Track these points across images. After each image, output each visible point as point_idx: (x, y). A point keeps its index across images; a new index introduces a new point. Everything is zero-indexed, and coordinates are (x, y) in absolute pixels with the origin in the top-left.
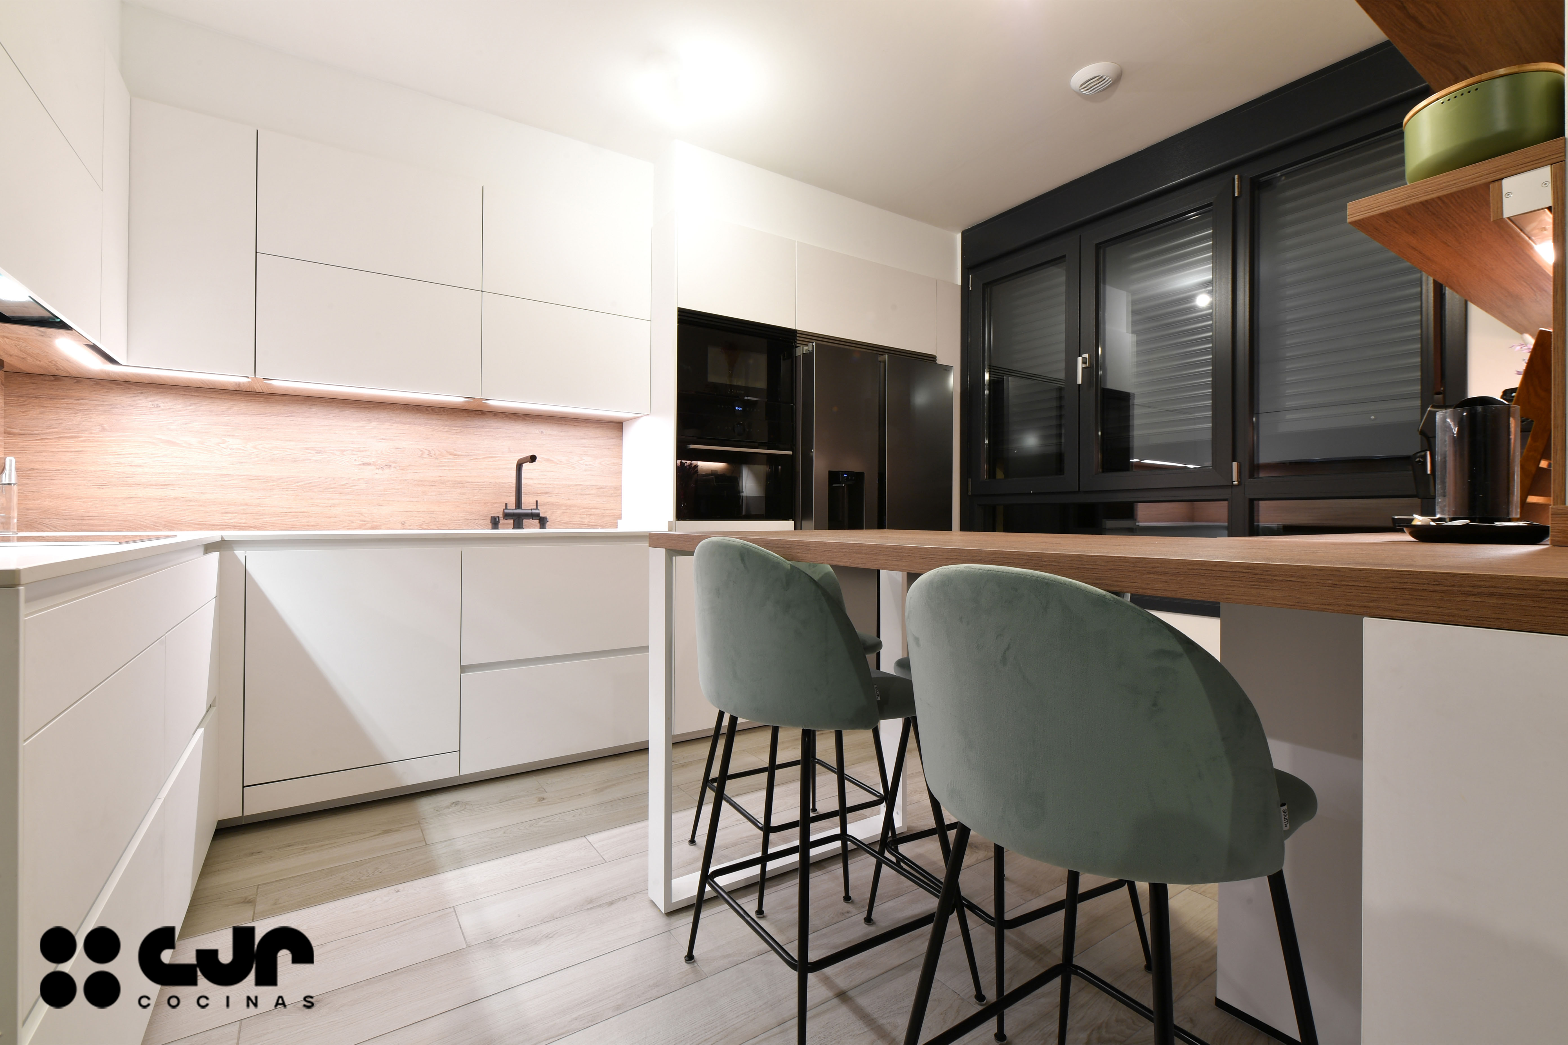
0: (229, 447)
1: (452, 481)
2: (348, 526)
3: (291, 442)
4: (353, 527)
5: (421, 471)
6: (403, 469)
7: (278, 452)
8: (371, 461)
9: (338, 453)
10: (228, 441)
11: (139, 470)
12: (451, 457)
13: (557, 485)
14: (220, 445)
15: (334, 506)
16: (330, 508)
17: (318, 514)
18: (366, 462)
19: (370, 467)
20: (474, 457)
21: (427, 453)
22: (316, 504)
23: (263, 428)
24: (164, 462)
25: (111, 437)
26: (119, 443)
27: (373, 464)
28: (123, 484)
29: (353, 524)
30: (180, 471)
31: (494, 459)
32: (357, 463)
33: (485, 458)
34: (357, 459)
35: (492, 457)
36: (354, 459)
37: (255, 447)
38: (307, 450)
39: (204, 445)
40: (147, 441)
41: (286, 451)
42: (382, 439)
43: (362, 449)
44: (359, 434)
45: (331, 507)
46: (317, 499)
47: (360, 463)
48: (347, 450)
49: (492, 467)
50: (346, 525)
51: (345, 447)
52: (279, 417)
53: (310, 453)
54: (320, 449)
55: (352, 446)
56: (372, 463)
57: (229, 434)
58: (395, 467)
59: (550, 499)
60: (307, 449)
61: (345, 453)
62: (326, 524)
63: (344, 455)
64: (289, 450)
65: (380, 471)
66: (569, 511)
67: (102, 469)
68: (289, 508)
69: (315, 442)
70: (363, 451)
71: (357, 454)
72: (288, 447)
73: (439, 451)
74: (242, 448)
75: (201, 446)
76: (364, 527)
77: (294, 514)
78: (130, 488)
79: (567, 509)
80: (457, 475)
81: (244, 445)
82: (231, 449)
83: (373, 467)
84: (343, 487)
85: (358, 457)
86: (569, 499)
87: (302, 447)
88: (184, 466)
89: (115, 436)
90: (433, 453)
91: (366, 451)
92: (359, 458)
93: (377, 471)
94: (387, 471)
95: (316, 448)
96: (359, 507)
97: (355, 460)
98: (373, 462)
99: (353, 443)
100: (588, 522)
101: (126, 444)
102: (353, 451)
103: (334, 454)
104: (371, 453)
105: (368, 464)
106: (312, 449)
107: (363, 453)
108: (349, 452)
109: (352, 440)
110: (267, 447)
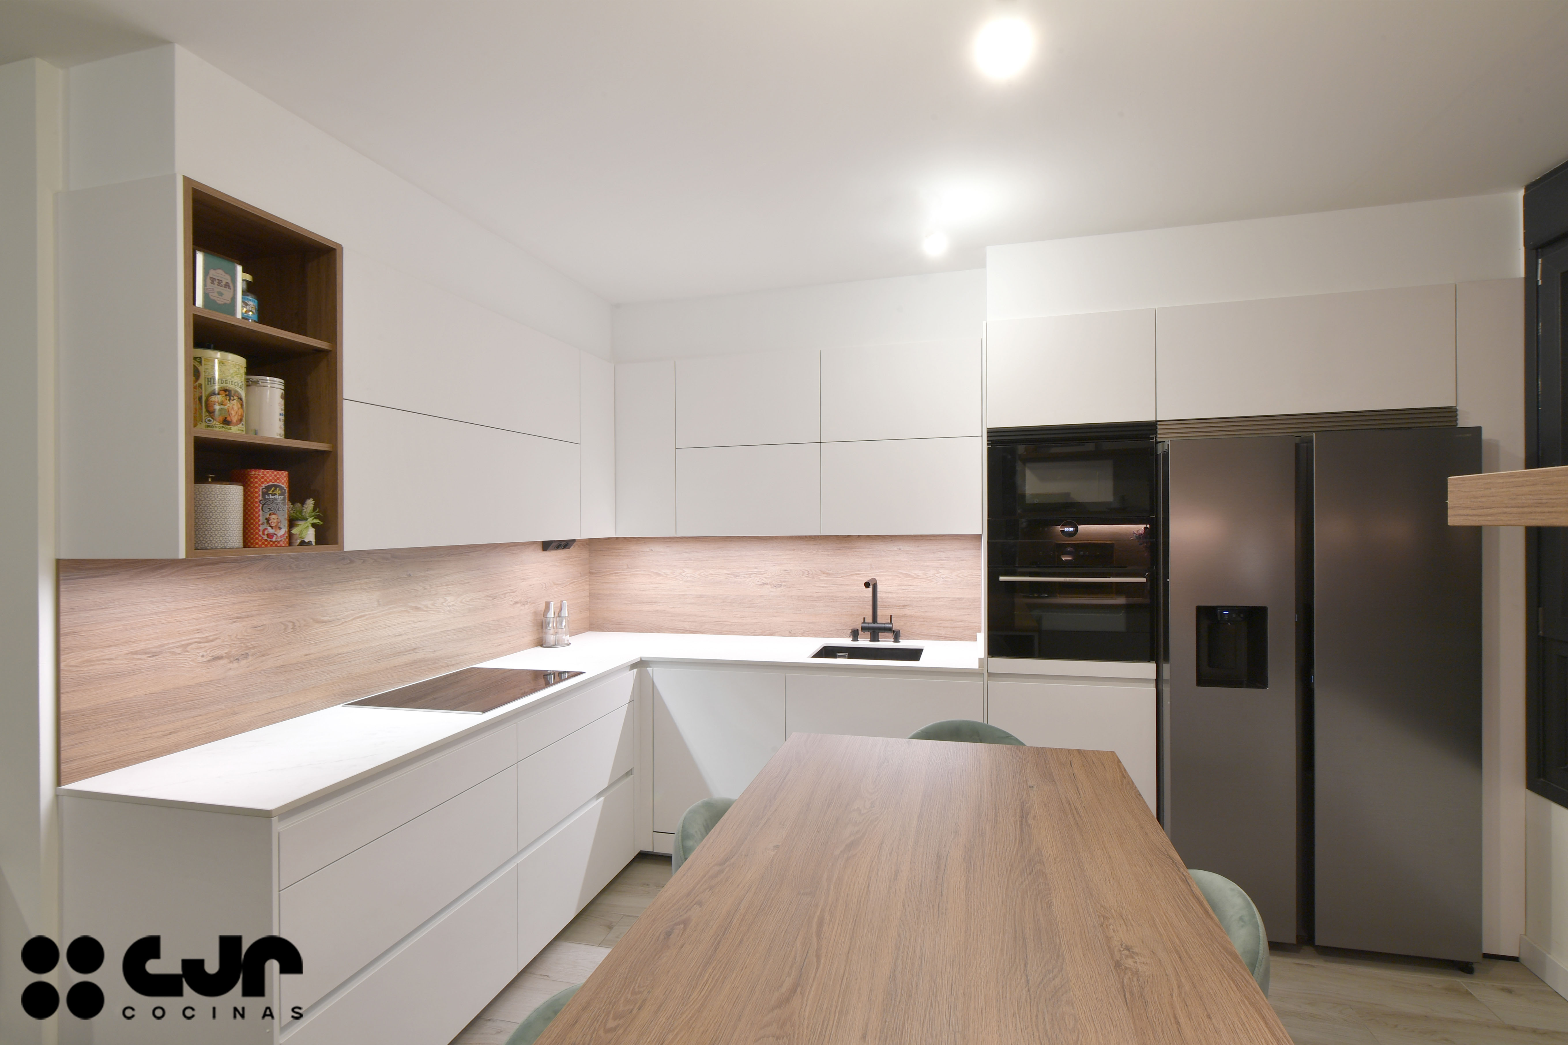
0: (686, 575)
1: (825, 596)
5: (803, 588)
6: (790, 588)
7: (712, 577)
8: (768, 581)
9: (747, 576)
11: (644, 593)
12: (825, 575)
13: (915, 598)
14: (682, 574)
15: (745, 617)
16: (743, 618)
17: (736, 623)
18: (764, 583)
20: (843, 575)
21: (806, 573)
22: (734, 615)
23: (704, 561)
24: (655, 587)
26: (635, 576)
27: (770, 584)
28: (638, 602)
30: (663, 593)
31: (858, 576)
32: (759, 583)
33: (851, 575)
35: (857, 574)
37: (699, 575)
40: (647, 573)
41: (717, 577)
42: (775, 564)
44: (760, 561)
46: (735, 612)
48: (753, 574)
49: (857, 583)
51: (752, 571)
53: (730, 577)
54: (736, 574)
57: (686, 566)
58: (784, 586)
59: (908, 612)
60: (729, 574)
63: (751, 578)
65: (774, 589)
66: (926, 623)
69: (734, 568)
70: (763, 574)
72: (718, 574)
73: (816, 571)
74: (693, 576)
75: (673, 575)
79: (925, 621)
80: (829, 591)
81: (694, 574)
82: (687, 577)
83: (769, 586)
84: (750, 602)
85: (760, 579)
86: (926, 612)
87: (726, 573)
90: (811, 573)
91: (764, 573)
93: (772, 589)
94: (779, 589)
97: (758, 581)
99: (756, 568)
100: (946, 634)
102: (757, 574)
103: (745, 577)
104: (768, 575)
105: (767, 584)
106: (732, 574)
107: (763, 576)
108: (754, 575)
109: (756, 566)
110: (706, 574)
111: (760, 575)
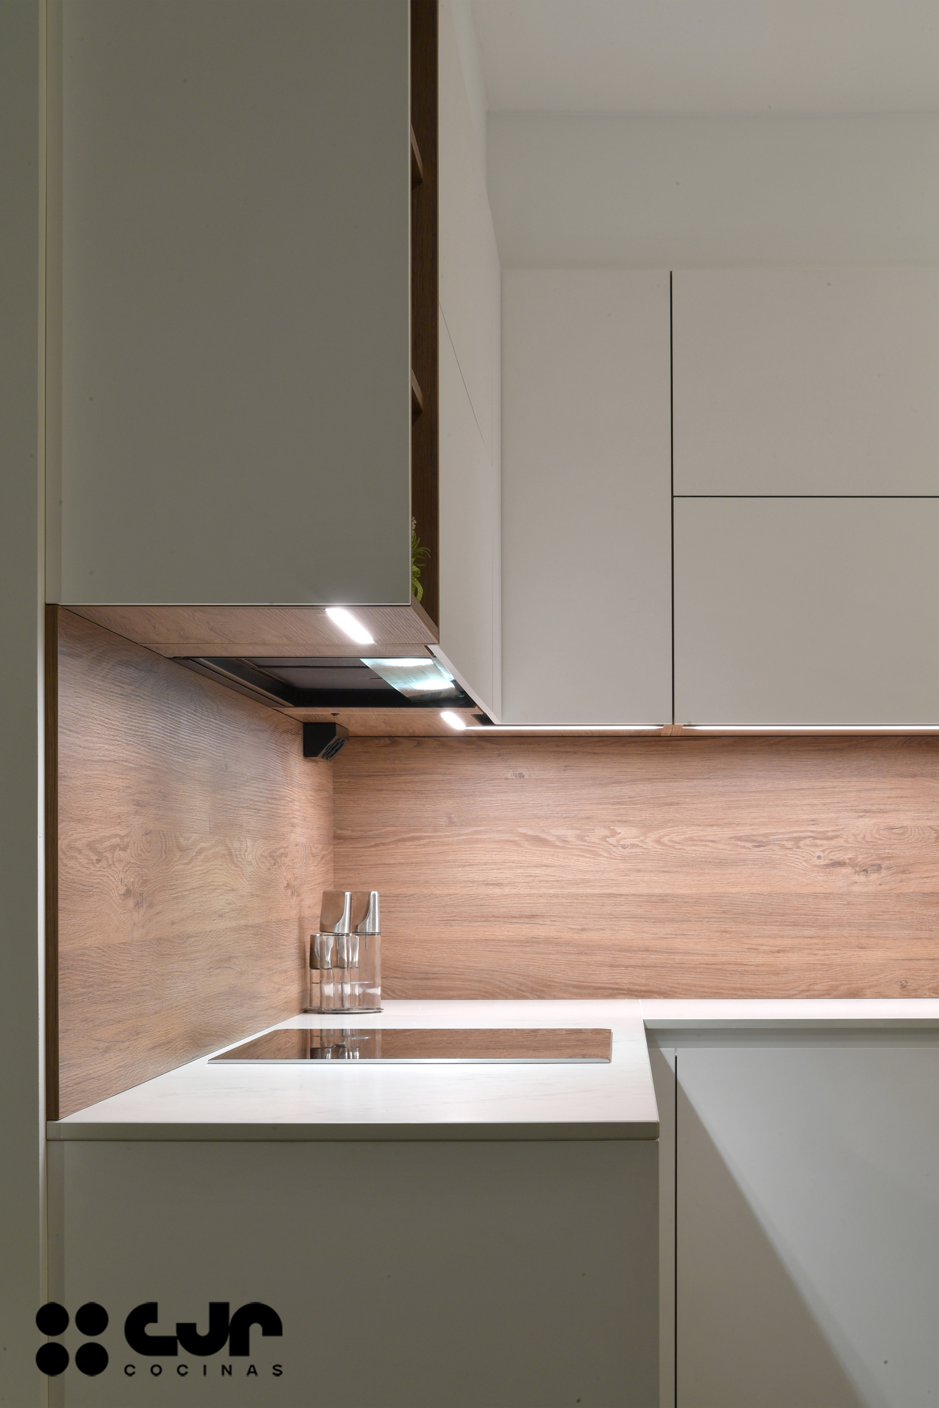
0: (621, 843)
2: (807, 991)
3: (714, 828)
4: (817, 993)
6: (905, 872)
7: (693, 848)
8: (846, 856)
9: (789, 844)
10: (619, 831)
11: (497, 891)
14: (608, 839)
15: (784, 951)
16: (777, 955)
17: (758, 966)
18: (836, 860)
19: (844, 870)
22: (755, 947)
23: (671, 804)
24: (531, 876)
25: (461, 835)
26: (471, 846)
27: (849, 864)
28: (476, 916)
29: (815, 987)
30: (552, 891)
32: (822, 862)
34: (822, 854)
36: (817, 854)
37: (658, 841)
38: (739, 843)
39: (585, 841)
40: (507, 838)
41: (706, 846)
43: (830, 834)
44: (825, 804)
45: (778, 952)
46: (756, 937)
47: (827, 862)
48: (805, 838)
50: (804, 987)
51: (802, 832)
52: (694, 781)
53: (744, 847)
54: (760, 838)
55: (812, 828)
56: (847, 861)
57: (620, 818)
58: (889, 868)
60: (739, 839)
61: (801, 843)
62: (771, 986)
63: (799, 847)
64: (710, 844)
65: (863, 877)
67: (451, 892)
68: (713, 955)
69: (751, 825)
70: (831, 838)
71: (822, 845)
72: (709, 838)
74: (640, 844)
75: (581, 843)
76: (835, 993)
77: (719, 967)
78: (485, 924)
81: (642, 838)
82: (624, 847)
83: (849, 870)
84: (799, 912)
85: (823, 851)
87: (732, 836)
88: (557, 881)
89: (467, 834)
91: (836, 837)
92: (826, 853)
93: (857, 878)
94: (874, 876)
95: (754, 835)
96: (827, 952)
97: (819, 857)
98: (850, 859)
99: (814, 822)
101: (480, 846)
102: (814, 838)
103: (783, 847)
104: (847, 841)
105: (841, 864)
106: (748, 839)
107: (833, 842)
108: (808, 841)
109: (813, 817)
110: (677, 839)
111: (824, 842)
